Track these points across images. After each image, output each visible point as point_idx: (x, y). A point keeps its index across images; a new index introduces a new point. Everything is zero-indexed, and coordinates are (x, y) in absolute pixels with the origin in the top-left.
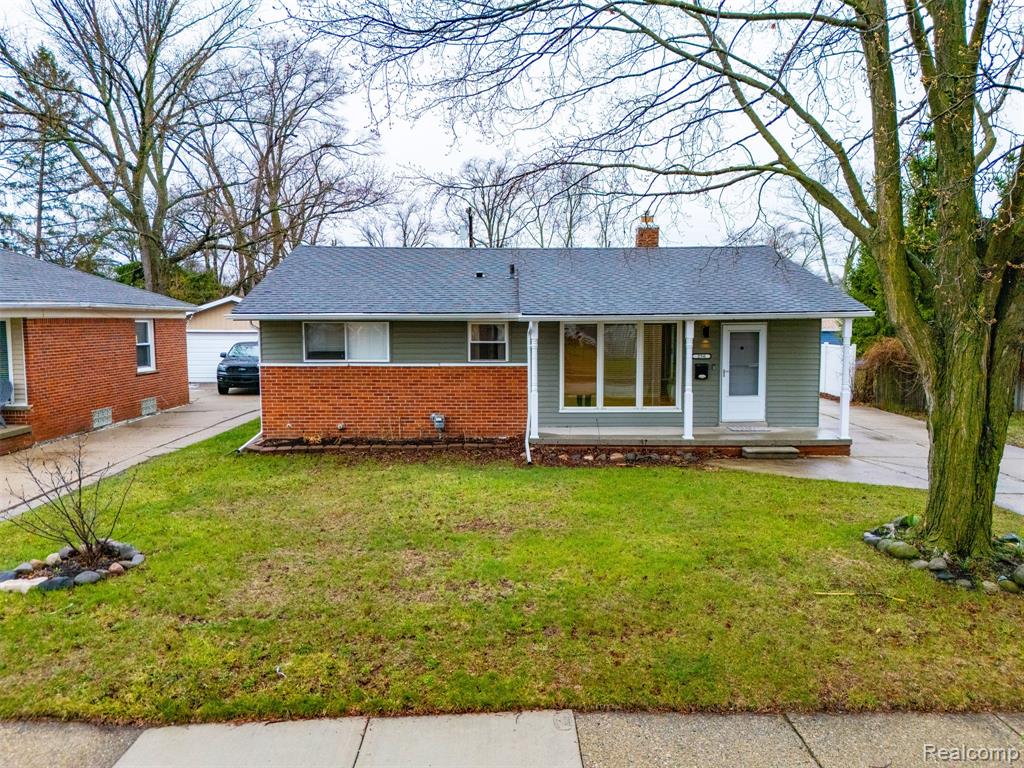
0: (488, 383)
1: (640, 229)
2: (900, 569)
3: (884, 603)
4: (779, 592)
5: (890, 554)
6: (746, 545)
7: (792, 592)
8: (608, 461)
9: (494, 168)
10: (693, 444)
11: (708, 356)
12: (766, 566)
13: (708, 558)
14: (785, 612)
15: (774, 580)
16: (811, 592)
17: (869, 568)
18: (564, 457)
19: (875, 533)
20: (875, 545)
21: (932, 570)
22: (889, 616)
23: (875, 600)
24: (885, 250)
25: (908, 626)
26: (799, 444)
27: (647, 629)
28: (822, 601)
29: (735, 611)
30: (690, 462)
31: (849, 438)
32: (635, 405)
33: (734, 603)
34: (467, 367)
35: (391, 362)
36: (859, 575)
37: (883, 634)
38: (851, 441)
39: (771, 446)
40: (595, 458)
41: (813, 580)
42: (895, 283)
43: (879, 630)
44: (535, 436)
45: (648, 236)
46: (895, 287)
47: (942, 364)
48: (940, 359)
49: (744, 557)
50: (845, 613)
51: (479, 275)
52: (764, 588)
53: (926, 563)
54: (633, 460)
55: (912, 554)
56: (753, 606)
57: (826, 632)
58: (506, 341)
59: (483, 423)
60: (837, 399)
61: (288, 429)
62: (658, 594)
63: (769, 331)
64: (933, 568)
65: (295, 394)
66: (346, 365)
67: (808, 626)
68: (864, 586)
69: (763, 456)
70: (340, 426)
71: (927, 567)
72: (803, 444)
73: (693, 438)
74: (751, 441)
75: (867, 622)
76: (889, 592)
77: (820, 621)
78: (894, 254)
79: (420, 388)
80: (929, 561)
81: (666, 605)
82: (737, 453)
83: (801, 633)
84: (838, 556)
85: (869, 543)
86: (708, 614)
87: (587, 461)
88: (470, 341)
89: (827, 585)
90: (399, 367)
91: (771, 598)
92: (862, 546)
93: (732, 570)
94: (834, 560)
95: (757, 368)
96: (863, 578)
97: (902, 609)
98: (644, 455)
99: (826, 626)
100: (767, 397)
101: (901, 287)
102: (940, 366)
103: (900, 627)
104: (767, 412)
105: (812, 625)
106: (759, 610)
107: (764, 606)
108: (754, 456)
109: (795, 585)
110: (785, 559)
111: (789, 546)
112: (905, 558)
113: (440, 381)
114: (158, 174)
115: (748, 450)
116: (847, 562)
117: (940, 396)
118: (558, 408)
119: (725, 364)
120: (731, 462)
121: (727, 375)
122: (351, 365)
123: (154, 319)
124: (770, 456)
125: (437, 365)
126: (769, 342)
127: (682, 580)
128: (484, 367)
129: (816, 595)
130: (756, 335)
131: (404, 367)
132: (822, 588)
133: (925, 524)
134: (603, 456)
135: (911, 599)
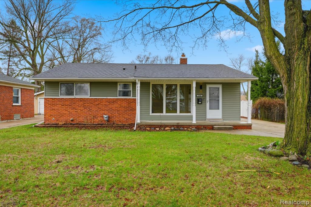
0: (124, 104)
1: (181, 59)
2: (276, 160)
3: (270, 175)
4: (221, 170)
5: (270, 154)
6: (208, 153)
7: (226, 170)
8: (164, 130)
9: (146, 57)
10: (196, 125)
11: (202, 96)
12: (216, 160)
13: (191, 157)
14: (222, 179)
15: (219, 166)
16: (235, 170)
17: (261, 161)
18: (148, 129)
19: (263, 148)
20: (264, 152)
21: (290, 161)
22: (273, 180)
23: (265, 173)
24: (264, 25)
25: (283, 185)
26: (233, 125)
27: (151, 186)
28: (240, 174)
29: (198, 178)
30: (194, 130)
31: (251, 123)
32: (177, 113)
33: (198, 175)
34: (117, 99)
35: (90, 96)
36: (258, 163)
37: (271, 188)
38: (252, 124)
39: (224, 126)
40: (159, 129)
41: (237, 165)
42: (268, 38)
43: (269, 187)
44: (139, 121)
45: (184, 61)
46: (268, 40)
47: (290, 72)
48: (288, 69)
49: (207, 157)
50: (252, 179)
51: (124, 69)
52: (213, 169)
53: (287, 158)
54: (173, 130)
55: (281, 154)
56: (207, 176)
57: (242, 188)
58: (131, 90)
59: (122, 119)
60: (247, 118)
61: (53, 120)
62: (163, 171)
63: (223, 87)
64: (291, 159)
65: (56, 108)
66: (74, 97)
67: (233, 185)
68: (260, 168)
69: (221, 129)
70: (71, 119)
71: (288, 159)
72: (235, 125)
73: (196, 123)
74: (217, 124)
75: (263, 183)
76: (272, 170)
77: (239, 183)
78: (267, 27)
79: (100, 106)
80: (288, 157)
81: (165, 176)
82: (212, 128)
83: (229, 188)
84: (248, 156)
85: (261, 151)
86: (184, 180)
87: (157, 130)
88: (118, 90)
89: (243, 167)
90: (93, 98)
91: (216, 173)
92: (258, 152)
93: (201, 162)
94: (246, 158)
95: (219, 100)
96: (259, 164)
97: (279, 177)
98: (178, 128)
99: (243, 185)
100: (223, 110)
101: (271, 40)
102: (289, 72)
103: (279, 185)
104: (223, 116)
105: (235, 184)
106: (209, 178)
107: (212, 176)
108: (218, 129)
109: (228, 168)
110: (225, 158)
111: (227, 153)
112: (277, 156)
113: (107, 103)
114: (42, 54)
115: (215, 127)
116: (252, 158)
117: (289, 86)
118: (149, 113)
119: (208, 98)
120: (209, 131)
121: (208, 102)
122: (76, 97)
123: (21, 88)
124: (223, 129)
125: (106, 98)
126: (223, 91)
127: (177, 165)
128: (123, 99)
129: (238, 171)
130: (218, 88)
131: (94, 98)
132: (241, 168)
133: (284, 143)
134: (163, 129)
135: (283, 173)
